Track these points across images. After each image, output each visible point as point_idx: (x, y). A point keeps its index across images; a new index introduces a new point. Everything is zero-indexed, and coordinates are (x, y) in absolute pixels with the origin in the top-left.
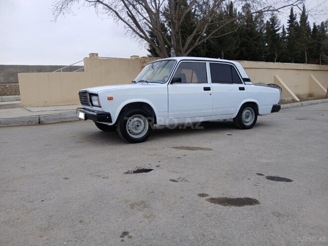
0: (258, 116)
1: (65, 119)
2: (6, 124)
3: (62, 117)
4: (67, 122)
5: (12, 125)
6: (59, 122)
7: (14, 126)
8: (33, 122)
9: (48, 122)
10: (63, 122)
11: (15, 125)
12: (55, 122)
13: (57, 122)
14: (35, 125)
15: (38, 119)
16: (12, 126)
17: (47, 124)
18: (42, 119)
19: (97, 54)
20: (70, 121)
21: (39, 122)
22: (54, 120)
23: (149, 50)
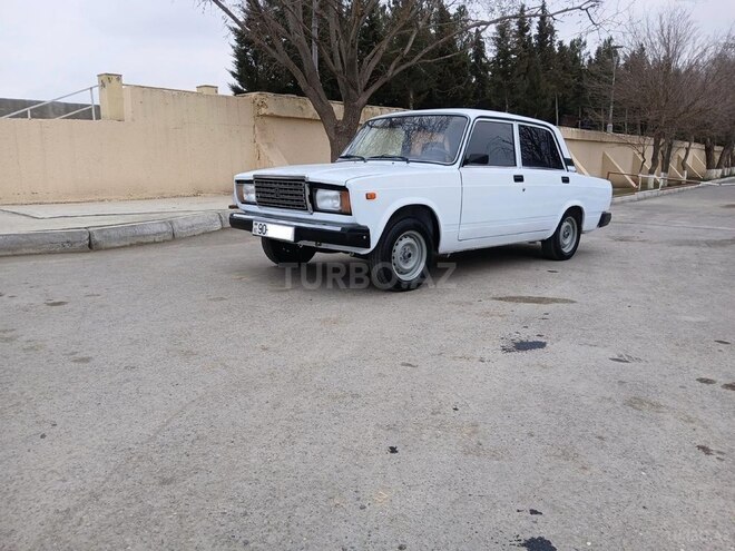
0: (582, 236)
1: (144, 236)
2: (9, 250)
3: (139, 231)
4: (147, 243)
5: (25, 251)
6: (131, 245)
7: (31, 254)
8: (78, 245)
9: (109, 245)
10: (141, 244)
11: (31, 251)
12: (123, 243)
13: (128, 243)
14: (81, 251)
15: (87, 237)
16: (27, 254)
17: (107, 249)
18: (97, 238)
19: (119, 77)
20: (155, 242)
21: (90, 245)
22: (122, 238)
23: (234, 74)
